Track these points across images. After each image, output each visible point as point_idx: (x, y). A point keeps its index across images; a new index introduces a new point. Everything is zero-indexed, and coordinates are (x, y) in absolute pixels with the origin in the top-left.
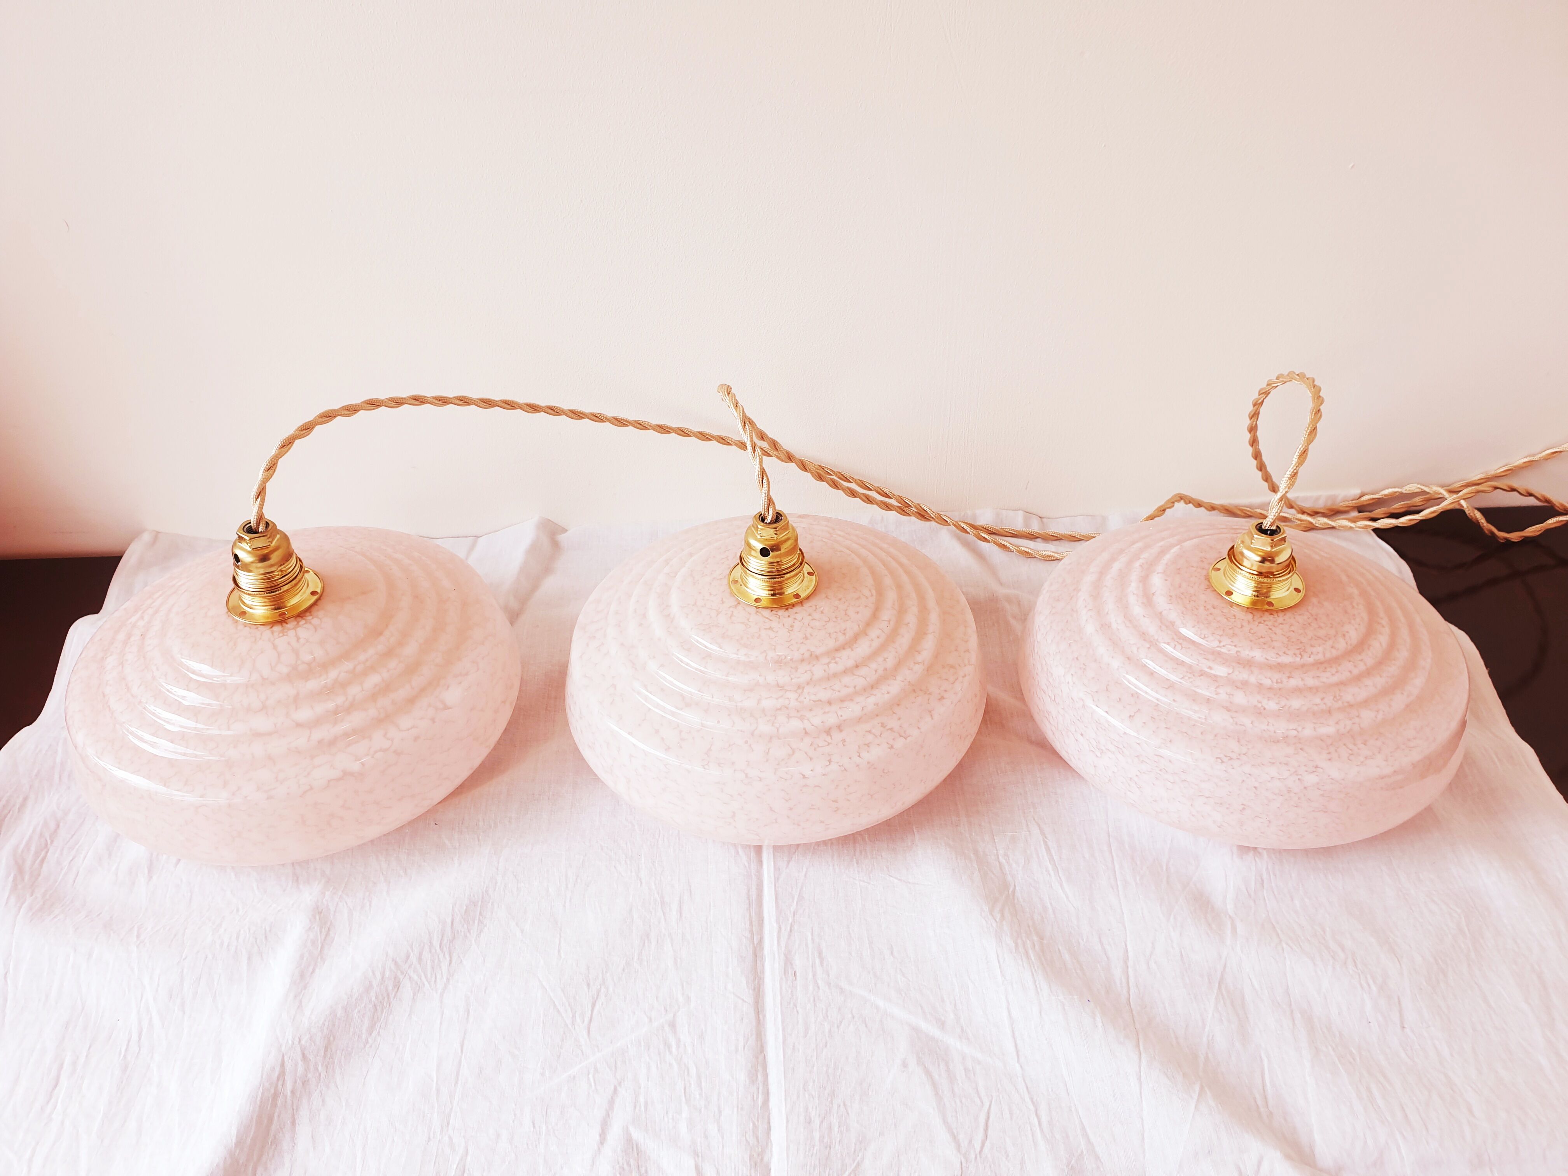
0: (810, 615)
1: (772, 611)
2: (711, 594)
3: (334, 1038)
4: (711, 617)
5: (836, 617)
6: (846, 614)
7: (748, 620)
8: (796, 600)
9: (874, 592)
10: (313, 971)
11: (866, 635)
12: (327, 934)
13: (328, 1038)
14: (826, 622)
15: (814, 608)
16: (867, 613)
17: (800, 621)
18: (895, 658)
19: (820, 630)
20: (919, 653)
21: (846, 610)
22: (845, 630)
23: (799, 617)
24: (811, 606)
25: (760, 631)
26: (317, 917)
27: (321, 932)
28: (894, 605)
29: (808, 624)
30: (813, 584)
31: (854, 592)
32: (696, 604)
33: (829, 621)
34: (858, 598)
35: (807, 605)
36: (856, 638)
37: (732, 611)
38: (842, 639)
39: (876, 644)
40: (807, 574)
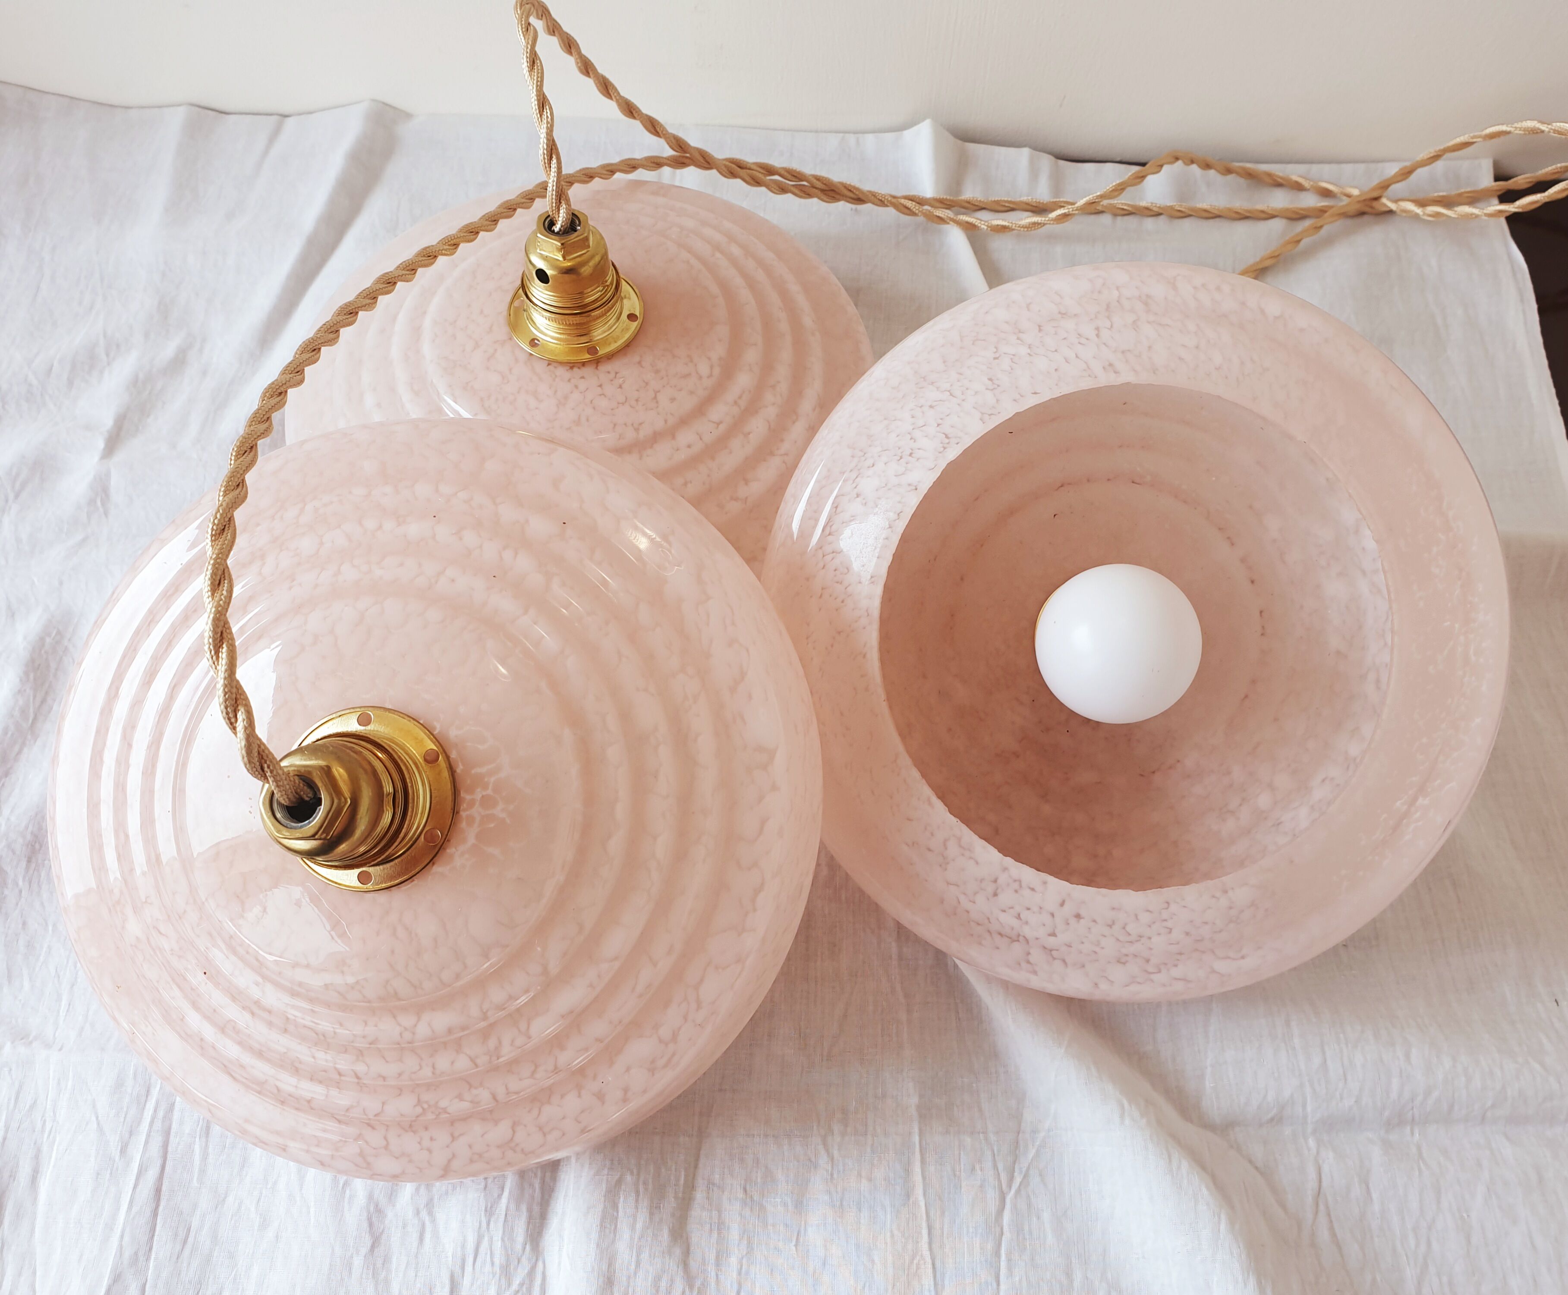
0: (600, 386)
1: (549, 365)
2: (482, 312)
3: (41, 846)
4: (464, 351)
5: (637, 400)
6: (655, 398)
7: (510, 370)
8: (588, 356)
9: (717, 371)
10: (20, 752)
11: (674, 437)
12: (43, 701)
13: (32, 845)
14: (618, 403)
15: (612, 375)
16: (688, 403)
17: (581, 393)
18: (704, 484)
19: (604, 414)
20: (746, 484)
21: (659, 391)
22: (641, 424)
23: (582, 385)
24: (609, 372)
25: (519, 392)
26: (32, 676)
27: (35, 697)
28: (740, 397)
29: (591, 401)
30: (627, 336)
31: (686, 364)
32: (455, 322)
33: (623, 404)
34: (687, 376)
35: (604, 367)
36: (655, 438)
37: (496, 350)
38: (630, 435)
39: (682, 456)
40: (626, 317)
